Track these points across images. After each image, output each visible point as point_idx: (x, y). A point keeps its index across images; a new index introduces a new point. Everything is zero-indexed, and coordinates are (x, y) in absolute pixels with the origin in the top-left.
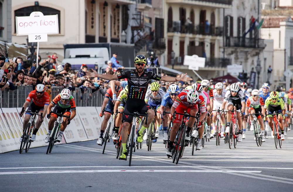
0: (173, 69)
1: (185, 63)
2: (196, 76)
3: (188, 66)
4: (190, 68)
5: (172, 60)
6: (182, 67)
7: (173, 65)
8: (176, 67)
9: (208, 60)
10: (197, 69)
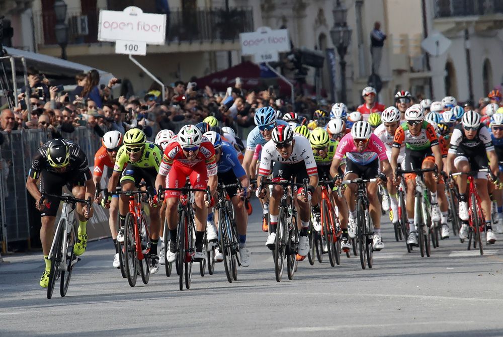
0: (64, 57)
1: (104, 34)
2: (142, 74)
3: (113, 44)
4: (120, 49)
5: (60, 27)
6: (93, 50)
7: (63, 46)
8: (72, 51)
9: (175, 20)
10: (142, 51)
